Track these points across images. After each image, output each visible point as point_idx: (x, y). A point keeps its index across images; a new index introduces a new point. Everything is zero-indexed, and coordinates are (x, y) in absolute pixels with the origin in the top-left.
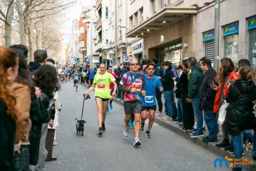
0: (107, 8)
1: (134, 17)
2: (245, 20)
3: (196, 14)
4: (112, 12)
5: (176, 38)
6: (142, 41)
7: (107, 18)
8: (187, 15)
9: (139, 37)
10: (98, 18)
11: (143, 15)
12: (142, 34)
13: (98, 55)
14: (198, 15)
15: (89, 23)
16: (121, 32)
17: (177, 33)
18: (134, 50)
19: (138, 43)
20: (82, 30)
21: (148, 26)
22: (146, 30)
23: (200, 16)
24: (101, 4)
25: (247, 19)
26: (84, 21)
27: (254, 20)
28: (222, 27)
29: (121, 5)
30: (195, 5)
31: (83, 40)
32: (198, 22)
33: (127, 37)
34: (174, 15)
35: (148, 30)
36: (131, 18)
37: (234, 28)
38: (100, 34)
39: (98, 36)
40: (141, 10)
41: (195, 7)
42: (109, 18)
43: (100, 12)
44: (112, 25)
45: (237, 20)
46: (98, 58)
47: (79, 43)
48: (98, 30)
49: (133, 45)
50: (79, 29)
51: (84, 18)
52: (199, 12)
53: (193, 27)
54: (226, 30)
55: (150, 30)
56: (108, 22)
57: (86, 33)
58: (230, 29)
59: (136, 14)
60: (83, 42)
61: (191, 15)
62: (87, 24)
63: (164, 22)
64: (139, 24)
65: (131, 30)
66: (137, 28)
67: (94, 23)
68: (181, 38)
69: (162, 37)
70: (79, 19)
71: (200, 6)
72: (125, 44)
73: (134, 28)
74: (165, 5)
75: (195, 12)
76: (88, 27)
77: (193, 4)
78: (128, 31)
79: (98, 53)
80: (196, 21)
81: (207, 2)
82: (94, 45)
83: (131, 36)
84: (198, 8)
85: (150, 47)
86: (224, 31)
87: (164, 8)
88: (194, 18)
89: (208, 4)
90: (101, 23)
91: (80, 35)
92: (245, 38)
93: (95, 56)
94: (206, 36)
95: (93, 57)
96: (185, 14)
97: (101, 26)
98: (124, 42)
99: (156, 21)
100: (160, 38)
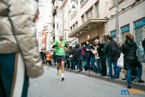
0: (58, 24)
1: (73, 27)
2: (133, 23)
3: (106, 22)
4: (61, 25)
5: (96, 36)
6: (77, 40)
7: (58, 29)
8: (102, 23)
9: (76, 37)
10: (53, 29)
11: (77, 25)
12: (77, 35)
13: (53, 50)
14: (108, 22)
15: (47, 33)
16: (65, 35)
17: (97, 33)
18: (73, 45)
19: (75, 41)
20: (44, 37)
21: (81, 30)
22: (80, 33)
23: (109, 23)
24: (54, 22)
25: (134, 22)
26: (45, 32)
27: (137, 22)
28: (121, 28)
29: (66, 21)
30: (106, 17)
31: (44, 42)
32: (108, 26)
33: (69, 37)
34: (95, 23)
35: (81, 33)
36: (71, 28)
37: (127, 28)
38: (54, 38)
39: (53, 40)
40: (77, 23)
41: (106, 18)
42: (59, 29)
43: (54, 26)
44: (60, 32)
45: (128, 23)
46: (53, 52)
47: (42, 44)
48: (52, 36)
49: (72, 42)
50: (42, 36)
51: (45, 30)
52: (108, 21)
53: (105, 29)
54: (123, 29)
55: (82, 33)
56: (58, 31)
57: (46, 38)
58: (125, 29)
59: (74, 25)
60: (44, 44)
61: (104, 23)
62: (47, 34)
63: (89, 27)
64: (75, 29)
65: (71, 33)
66: (75, 31)
67: (51, 33)
68: (99, 36)
69: (88, 36)
70: (42, 31)
71: (108, 17)
72: (68, 42)
73: (73, 32)
74: (90, 18)
75: (106, 21)
76: (47, 35)
77: (105, 17)
78: (70, 34)
79: (53, 49)
80: (107, 26)
81: (112, 15)
82: (50, 44)
83: (71, 37)
84: (107, 19)
85: (82, 42)
86: (122, 30)
87: (89, 19)
88: (105, 24)
89: (113, 16)
90: (54, 32)
91: (42, 40)
92: (133, 33)
93: (51, 51)
94: (112, 33)
95: (50, 52)
96: (101, 22)
97: (54, 34)
98: (67, 41)
99: (85, 27)
100: (87, 36)
